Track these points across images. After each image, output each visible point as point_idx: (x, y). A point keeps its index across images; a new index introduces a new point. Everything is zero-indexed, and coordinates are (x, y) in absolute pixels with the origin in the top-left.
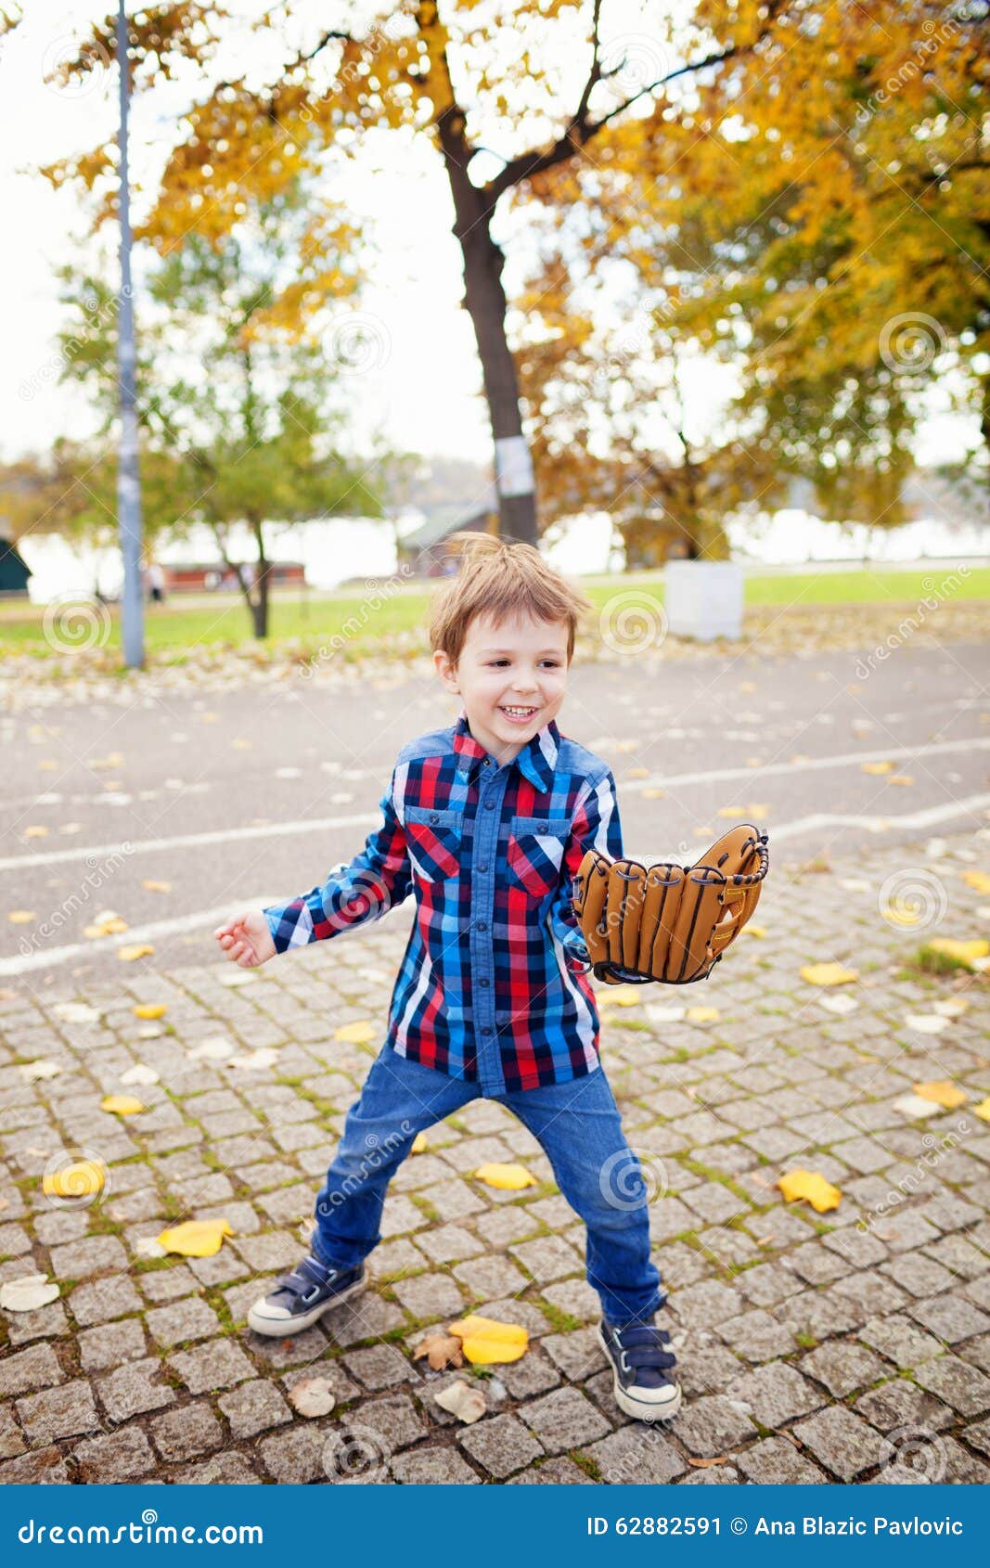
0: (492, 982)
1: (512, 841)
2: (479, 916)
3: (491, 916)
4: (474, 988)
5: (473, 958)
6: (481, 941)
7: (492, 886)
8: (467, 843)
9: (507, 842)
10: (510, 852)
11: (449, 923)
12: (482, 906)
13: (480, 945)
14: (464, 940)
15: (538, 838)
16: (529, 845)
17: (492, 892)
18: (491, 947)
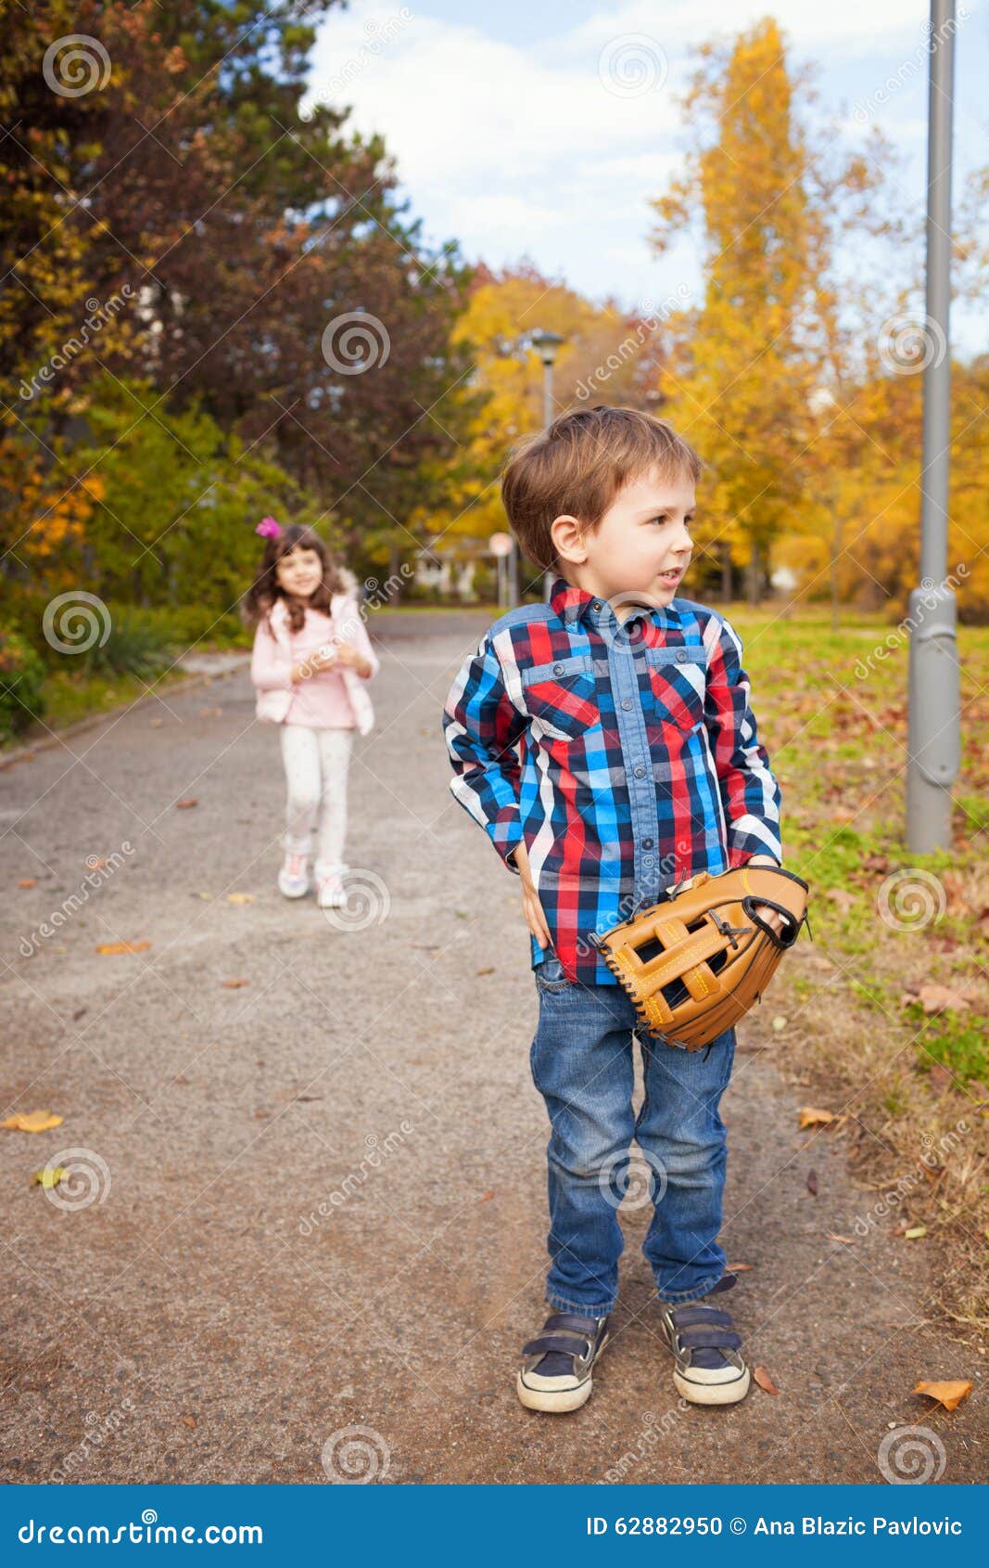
0: (656, 841)
1: (653, 673)
2: (635, 760)
3: (649, 757)
4: (636, 853)
5: (633, 815)
6: (642, 793)
7: (643, 723)
8: (604, 685)
9: (647, 675)
10: (654, 684)
11: (599, 780)
12: (635, 745)
13: (641, 794)
14: (621, 793)
15: (678, 667)
16: (670, 674)
17: (644, 730)
18: (654, 794)
